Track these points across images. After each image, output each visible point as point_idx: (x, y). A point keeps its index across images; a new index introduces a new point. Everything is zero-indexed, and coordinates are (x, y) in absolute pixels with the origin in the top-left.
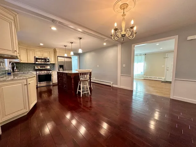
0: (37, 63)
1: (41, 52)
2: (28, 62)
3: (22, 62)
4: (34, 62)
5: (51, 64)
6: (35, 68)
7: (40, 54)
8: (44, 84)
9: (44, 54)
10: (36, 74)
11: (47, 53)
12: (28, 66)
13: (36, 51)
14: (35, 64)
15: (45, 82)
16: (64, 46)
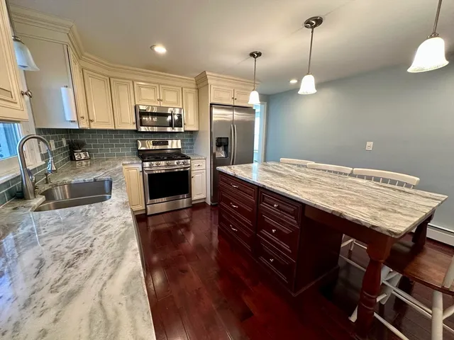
0: (143, 129)
1: (154, 88)
2: (117, 128)
3: (94, 126)
4: (135, 128)
5: (186, 132)
6: (137, 145)
7: (153, 98)
8: (161, 205)
9: (164, 96)
10: (143, 171)
11: (175, 94)
12: (117, 141)
13: (140, 86)
14: (136, 131)
15: (164, 199)
16: (252, 55)
